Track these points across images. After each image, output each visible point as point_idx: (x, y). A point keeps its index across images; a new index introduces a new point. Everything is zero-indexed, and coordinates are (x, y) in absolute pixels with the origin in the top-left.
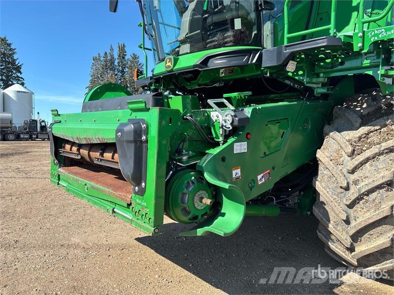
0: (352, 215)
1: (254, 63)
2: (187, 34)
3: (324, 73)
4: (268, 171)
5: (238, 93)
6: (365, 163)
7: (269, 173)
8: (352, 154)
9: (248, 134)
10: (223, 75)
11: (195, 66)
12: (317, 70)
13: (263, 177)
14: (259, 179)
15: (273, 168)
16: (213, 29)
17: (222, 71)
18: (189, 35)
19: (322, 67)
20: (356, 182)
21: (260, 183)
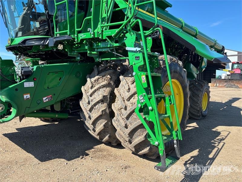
0: (91, 116)
1: (46, 44)
2: (20, 27)
3: (77, 51)
4: (51, 96)
5: (31, 58)
6: (95, 92)
7: (51, 97)
8: (92, 88)
9: (34, 78)
10: (41, 48)
11: (19, 44)
12: (73, 49)
13: (47, 99)
14: (44, 100)
15: (54, 94)
16: (42, 24)
17: (41, 46)
18: (21, 27)
19: (75, 48)
20: (92, 100)
21: (45, 101)
